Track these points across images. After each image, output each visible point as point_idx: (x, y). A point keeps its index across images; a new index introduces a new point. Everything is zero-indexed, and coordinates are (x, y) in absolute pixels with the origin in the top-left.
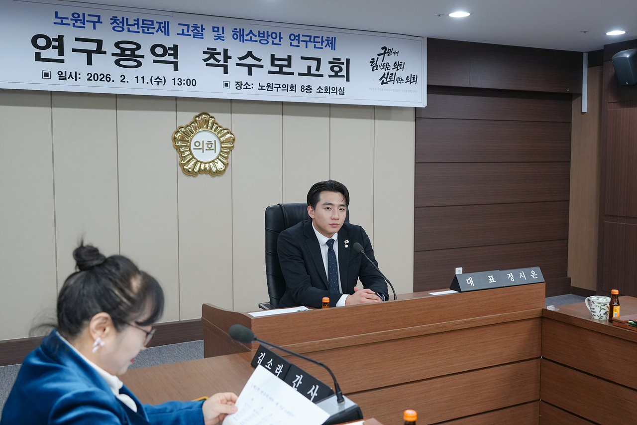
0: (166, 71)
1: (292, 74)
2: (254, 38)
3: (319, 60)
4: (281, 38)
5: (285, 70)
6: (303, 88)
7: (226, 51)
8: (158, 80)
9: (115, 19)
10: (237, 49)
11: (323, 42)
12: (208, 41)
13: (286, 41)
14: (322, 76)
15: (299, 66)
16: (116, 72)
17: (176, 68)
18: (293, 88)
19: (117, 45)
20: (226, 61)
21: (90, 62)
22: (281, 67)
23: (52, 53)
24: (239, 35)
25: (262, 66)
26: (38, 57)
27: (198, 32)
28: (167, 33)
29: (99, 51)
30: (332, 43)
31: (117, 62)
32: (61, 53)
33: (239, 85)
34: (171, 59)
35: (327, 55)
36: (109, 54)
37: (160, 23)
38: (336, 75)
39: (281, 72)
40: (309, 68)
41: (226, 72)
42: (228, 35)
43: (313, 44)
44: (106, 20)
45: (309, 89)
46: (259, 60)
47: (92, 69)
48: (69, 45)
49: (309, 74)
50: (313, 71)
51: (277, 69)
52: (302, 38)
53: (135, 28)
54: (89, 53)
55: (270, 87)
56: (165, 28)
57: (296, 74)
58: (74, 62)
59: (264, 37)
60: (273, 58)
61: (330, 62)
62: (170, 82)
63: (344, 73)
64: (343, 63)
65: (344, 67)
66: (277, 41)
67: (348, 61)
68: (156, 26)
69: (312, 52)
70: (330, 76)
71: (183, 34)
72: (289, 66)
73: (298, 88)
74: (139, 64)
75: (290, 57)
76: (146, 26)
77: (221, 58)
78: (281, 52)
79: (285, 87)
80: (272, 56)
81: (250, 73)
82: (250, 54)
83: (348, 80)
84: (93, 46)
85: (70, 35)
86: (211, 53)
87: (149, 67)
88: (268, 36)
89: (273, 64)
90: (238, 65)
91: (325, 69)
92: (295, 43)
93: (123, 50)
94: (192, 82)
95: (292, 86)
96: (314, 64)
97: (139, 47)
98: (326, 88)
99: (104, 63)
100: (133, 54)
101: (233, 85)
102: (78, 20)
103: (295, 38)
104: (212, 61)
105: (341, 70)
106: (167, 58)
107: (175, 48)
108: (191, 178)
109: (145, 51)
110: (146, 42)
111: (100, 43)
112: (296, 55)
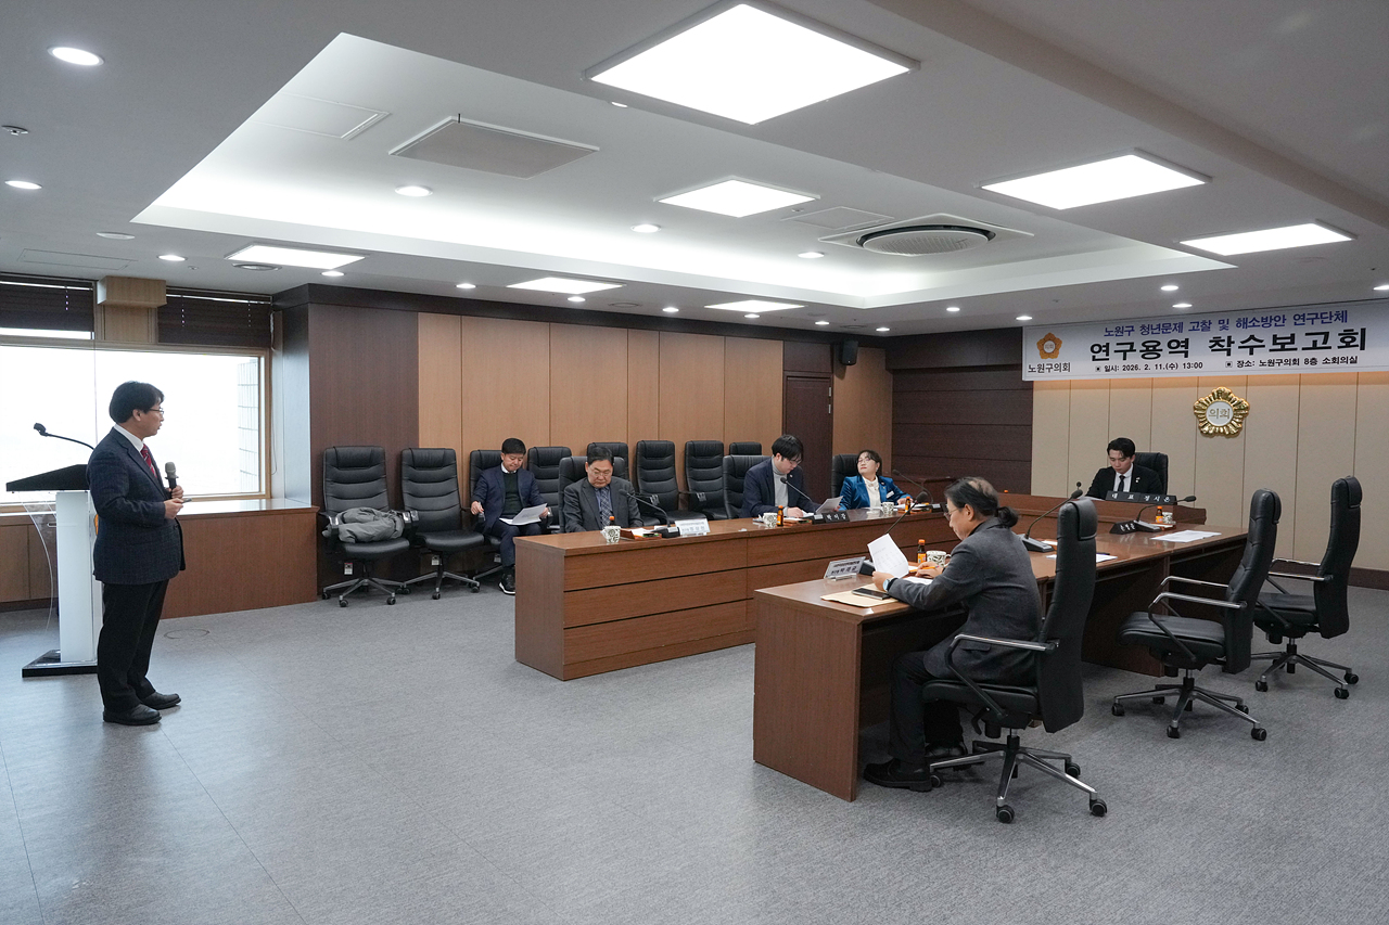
0: (1179, 359)
1: (1296, 349)
2: (1256, 324)
3: (1326, 335)
4: (1284, 320)
5: (1287, 347)
6: (1306, 361)
7: (1229, 338)
8: (1172, 366)
9: (1143, 327)
10: (1239, 335)
11: (1331, 316)
12: (1215, 332)
13: (1290, 320)
14: (1330, 348)
15: (1303, 341)
16: (1141, 363)
17: (1186, 356)
18: (1296, 361)
19: (1143, 344)
20: (1229, 345)
21: (1125, 359)
22: (1283, 345)
23: (1102, 355)
24: (1242, 323)
25: (1264, 346)
26: (1094, 359)
27: (1206, 327)
28: (1181, 331)
29: (1132, 350)
30: (1343, 317)
31: (1143, 356)
32: (1107, 355)
33: (1240, 364)
34: (1183, 349)
35: (1336, 329)
36: (1138, 351)
37: (1175, 325)
38: (1348, 345)
39: (1283, 349)
40: (1315, 342)
41: (1229, 354)
42: (1233, 324)
43: (1320, 320)
44: (1137, 329)
45: (1314, 361)
46: (1261, 341)
47: (1126, 363)
48: (1112, 348)
49: (1315, 347)
50: (1319, 344)
51: (1279, 347)
52: (1307, 317)
53: (1157, 331)
54: (1125, 352)
55: (1271, 363)
56: (1179, 327)
57: (1300, 349)
58: (1115, 360)
59: (1266, 322)
60: (1275, 338)
61: (1340, 334)
62: (1181, 366)
63: (1358, 342)
64: (1357, 334)
65: (1358, 337)
66: (1280, 323)
67: (1363, 331)
68: (1173, 327)
69: (1318, 327)
70: (1339, 347)
71: (1194, 330)
72: (1293, 342)
73: (1302, 362)
74: (1159, 356)
75: (1293, 335)
76: (1165, 328)
77: (1225, 344)
78: (1283, 332)
79: (1287, 362)
80: (1275, 336)
81: (1251, 353)
82: (1252, 337)
83: (1362, 348)
84: (1128, 347)
85: (1113, 342)
86: (1217, 341)
87: (1166, 358)
88: (1271, 319)
89: (1275, 343)
90: (1240, 347)
91: (1334, 340)
92: (1301, 321)
93: (1148, 347)
94: (1199, 365)
95: (1295, 360)
96: (1320, 339)
97: (1159, 344)
98: (1334, 358)
99: (1134, 358)
100: (1155, 349)
101: (1235, 364)
102: (1119, 331)
103: (1300, 318)
104: (1217, 347)
105: (1354, 339)
106: (1180, 349)
107: (1187, 340)
108: (1208, 439)
109: (1163, 346)
110: (1164, 339)
111: (1132, 344)
112: (1300, 333)
